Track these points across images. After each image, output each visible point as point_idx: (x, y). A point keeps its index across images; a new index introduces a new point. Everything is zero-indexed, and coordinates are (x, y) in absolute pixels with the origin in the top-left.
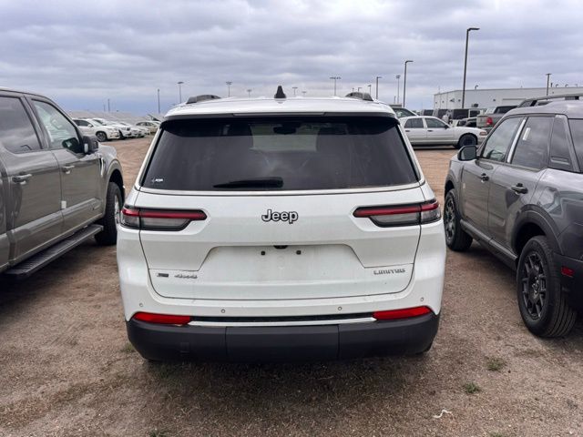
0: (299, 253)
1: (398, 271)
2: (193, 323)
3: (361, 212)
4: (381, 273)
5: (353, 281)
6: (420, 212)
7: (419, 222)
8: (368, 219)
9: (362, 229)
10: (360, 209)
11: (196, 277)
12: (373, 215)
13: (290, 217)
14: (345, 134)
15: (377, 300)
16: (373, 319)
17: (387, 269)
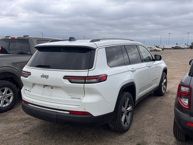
0: (52, 88)
1: (78, 98)
2: (29, 104)
3: (65, 77)
4: (73, 98)
5: (64, 99)
6: (85, 79)
7: (85, 83)
8: (67, 80)
9: (65, 83)
10: (65, 76)
11: (31, 91)
12: (69, 79)
13: (47, 77)
14: (61, 52)
15: (69, 107)
16: (68, 113)
17: (75, 97)
